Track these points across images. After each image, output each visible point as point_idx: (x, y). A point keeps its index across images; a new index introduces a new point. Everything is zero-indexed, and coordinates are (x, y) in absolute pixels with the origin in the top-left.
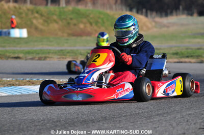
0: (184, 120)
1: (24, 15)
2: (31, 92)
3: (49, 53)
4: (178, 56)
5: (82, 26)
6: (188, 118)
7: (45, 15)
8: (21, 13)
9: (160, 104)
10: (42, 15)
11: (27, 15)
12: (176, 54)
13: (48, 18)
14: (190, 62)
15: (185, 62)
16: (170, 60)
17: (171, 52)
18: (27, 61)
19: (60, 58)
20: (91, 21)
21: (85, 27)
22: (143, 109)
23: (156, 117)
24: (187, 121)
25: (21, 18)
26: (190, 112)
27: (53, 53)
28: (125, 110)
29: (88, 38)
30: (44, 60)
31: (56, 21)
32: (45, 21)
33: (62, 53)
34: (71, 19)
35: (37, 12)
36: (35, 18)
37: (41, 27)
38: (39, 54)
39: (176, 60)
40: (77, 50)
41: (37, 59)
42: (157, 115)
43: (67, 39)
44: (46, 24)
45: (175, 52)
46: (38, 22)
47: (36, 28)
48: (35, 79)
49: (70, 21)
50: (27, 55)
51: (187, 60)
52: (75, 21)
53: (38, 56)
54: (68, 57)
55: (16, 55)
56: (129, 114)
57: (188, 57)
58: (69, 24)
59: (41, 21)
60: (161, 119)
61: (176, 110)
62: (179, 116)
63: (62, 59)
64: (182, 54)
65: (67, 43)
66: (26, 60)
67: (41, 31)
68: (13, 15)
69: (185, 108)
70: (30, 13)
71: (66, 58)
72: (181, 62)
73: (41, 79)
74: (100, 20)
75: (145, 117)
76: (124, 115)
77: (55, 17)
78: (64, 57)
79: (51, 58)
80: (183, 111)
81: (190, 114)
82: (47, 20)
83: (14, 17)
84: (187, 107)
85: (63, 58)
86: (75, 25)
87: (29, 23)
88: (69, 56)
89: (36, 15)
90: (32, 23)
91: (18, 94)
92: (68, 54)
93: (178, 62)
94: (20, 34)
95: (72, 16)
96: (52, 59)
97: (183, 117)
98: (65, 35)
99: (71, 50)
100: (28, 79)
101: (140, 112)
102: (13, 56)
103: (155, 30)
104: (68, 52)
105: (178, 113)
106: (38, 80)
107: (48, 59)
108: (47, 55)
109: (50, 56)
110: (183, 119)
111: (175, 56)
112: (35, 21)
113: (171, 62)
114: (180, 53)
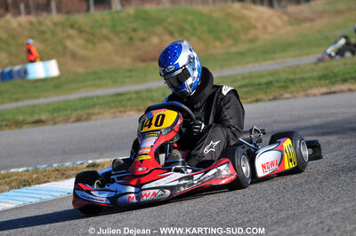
1: (48, 35)
2: (58, 195)
3: (94, 105)
4: (327, 82)
5: (155, 40)
7: (87, 29)
8: (43, 32)
9: (284, 196)
10: (80, 31)
11: (54, 33)
12: (324, 77)
13: (93, 34)
14: (350, 90)
15: (342, 92)
16: (314, 91)
17: (315, 74)
18: (57, 126)
19: (114, 113)
20: (172, 29)
21: (162, 41)
22: (252, 213)
25: (45, 41)
27: (101, 104)
30: (87, 120)
31: (109, 39)
32: (87, 40)
33: (118, 103)
34: (135, 30)
35: (72, 26)
36: (69, 37)
37: (82, 52)
38: (76, 110)
39: (324, 90)
40: (148, 90)
41: (74, 119)
44: (90, 46)
45: (321, 74)
46: (75, 44)
47: (74, 56)
48: (67, 164)
49: (133, 34)
50: (56, 115)
51: (344, 87)
52: (141, 34)
53: (75, 114)
54: (129, 108)
55: (36, 117)
58: (131, 39)
59: (80, 41)
61: (310, 208)
63: (119, 114)
64: (335, 75)
65: (130, 77)
66: (55, 124)
67: (84, 59)
68: (30, 37)
70: (59, 29)
71: (125, 112)
72: (334, 92)
73: (79, 163)
74: (187, 26)
77: (105, 31)
78: (121, 109)
79: (99, 114)
80: (324, 207)
82: (92, 37)
83: (31, 41)
85: (120, 112)
86: (143, 40)
87: (59, 48)
88: (131, 106)
89: (71, 32)
90: (65, 47)
91: (34, 201)
92: (129, 103)
94: (46, 70)
95: (134, 25)
96: (100, 116)
98: (128, 61)
99: (137, 93)
100: (55, 165)
102: (30, 119)
103: (289, 28)
104: (130, 99)
105: (314, 213)
106: (74, 164)
107: (94, 117)
108: (91, 111)
111: (323, 82)
112: (69, 44)
113: (315, 95)
114: (331, 75)
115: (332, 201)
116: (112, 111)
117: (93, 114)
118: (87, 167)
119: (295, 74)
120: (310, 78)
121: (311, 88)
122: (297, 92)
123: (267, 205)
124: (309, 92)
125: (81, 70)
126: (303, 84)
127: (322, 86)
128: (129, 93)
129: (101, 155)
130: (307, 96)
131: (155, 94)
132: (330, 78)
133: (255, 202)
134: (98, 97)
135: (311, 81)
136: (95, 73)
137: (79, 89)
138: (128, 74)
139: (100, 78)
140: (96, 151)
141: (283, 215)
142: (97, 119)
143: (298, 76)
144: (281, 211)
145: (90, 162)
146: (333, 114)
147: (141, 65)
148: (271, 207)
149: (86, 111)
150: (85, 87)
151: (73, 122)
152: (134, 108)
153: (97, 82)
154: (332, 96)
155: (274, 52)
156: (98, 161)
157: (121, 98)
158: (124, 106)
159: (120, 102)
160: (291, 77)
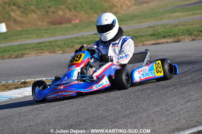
0: (149, 120)
1: (1, 9)
2: (4, 99)
3: (26, 49)
4: (155, 38)
5: (61, 13)
6: (154, 117)
7: (23, 6)
9: (129, 102)
10: (19, 7)
11: (4, 8)
12: (154, 35)
14: (167, 42)
15: (162, 43)
16: (147, 43)
17: (149, 33)
18: (5, 61)
19: (37, 53)
20: (70, 6)
21: (64, 13)
22: (111, 111)
23: (123, 119)
24: (152, 121)
26: (157, 109)
27: (30, 48)
28: (92, 114)
29: (68, 25)
30: (21, 57)
31: (35, 12)
32: (23, 12)
34: (49, 7)
35: (14, 4)
36: (13, 10)
37: (19, 19)
38: (15, 51)
39: (153, 42)
40: (56, 41)
41: (14, 57)
42: (123, 117)
43: (47, 30)
44: (24, 15)
45: (152, 33)
46: (16, 14)
47: (15, 21)
49: (48, 9)
50: (4, 54)
51: (164, 40)
52: (53, 9)
53: (15, 54)
54: (45, 51)
56: (96, 118)
57: (164, 37)
58: (47, 12)
59: (19, 13)
60: (126, 122)
61: (143, 108)
62: (145, 115)
63: (39, 54)
64: (159, 34)
65: (46, 33)
67: (21, 23)
69: (152, 104)
70: (7, 6)
71: (43, 53)
72: (159, 44)
73: (16, 81)
74: (78, 5)
75: (111, 121)
76: (91, 120)
77: (33, 8)
78: (41, 51)
79: (28, 54)
80: (150, 108)
81: (156, 112)
82: (25, 11)
84: (155, 103)
85: (40, 53)
86: (54, 12)
87: (7, 16)
88: (47, 50)
89: (13, 8)
90: (10, 16)
92: (45, 48)
93: (155, 44)
95: (49, 4)
96: (28, 55)
97: (149, 116)
98: (45, 24)
99: (50, 42)
101: (107, 114)
103: (135, 7)
104: (46, 46)
107: (25, 56)
108: (24, 52)
109: (27, 52)
110: (148, 118)
111: (152, 38)
112: (12, 14)
113: (148, 45)
114: (157, 33)
115: (155, 105)
116: (36, 52)
117: (25, 54)
118: (21, 83)
119: (137, 33)
120: (145, 35)
121: (146, 41)
122: (138, 43)
123: (119, 107)
124: (145, 43)
125: (19, 29)
126: (142, 39)
127: (152, 40)
128: (46, 42)
129: (29, 77)
130: (144, 45)
131: (59, 43)
132: (157, 36)
133: (113, 104)
134: (28, 44)
135: (146, 37)
136: (26, 30)
137: (17, 39)
138: (45, 31)
139: (30, 34)
140: (26, 75)
141: (128, 112)
142: (27, 57)
143: (139, 34)
144: (127, 110)
145: (23, 81)
146: (158, 55)
147: (53, 26)
148: (121, 108)
149: (21, 52)
150: (21, 38)
151: (14, 58)
152: (48, 51)
153: (28, 36)
154: (157, 45)
155: (127, 21)
156: (27, 80)
157: (41, 45)
158: (42, 50)
159: (40, 47)
160: (135, 35)
